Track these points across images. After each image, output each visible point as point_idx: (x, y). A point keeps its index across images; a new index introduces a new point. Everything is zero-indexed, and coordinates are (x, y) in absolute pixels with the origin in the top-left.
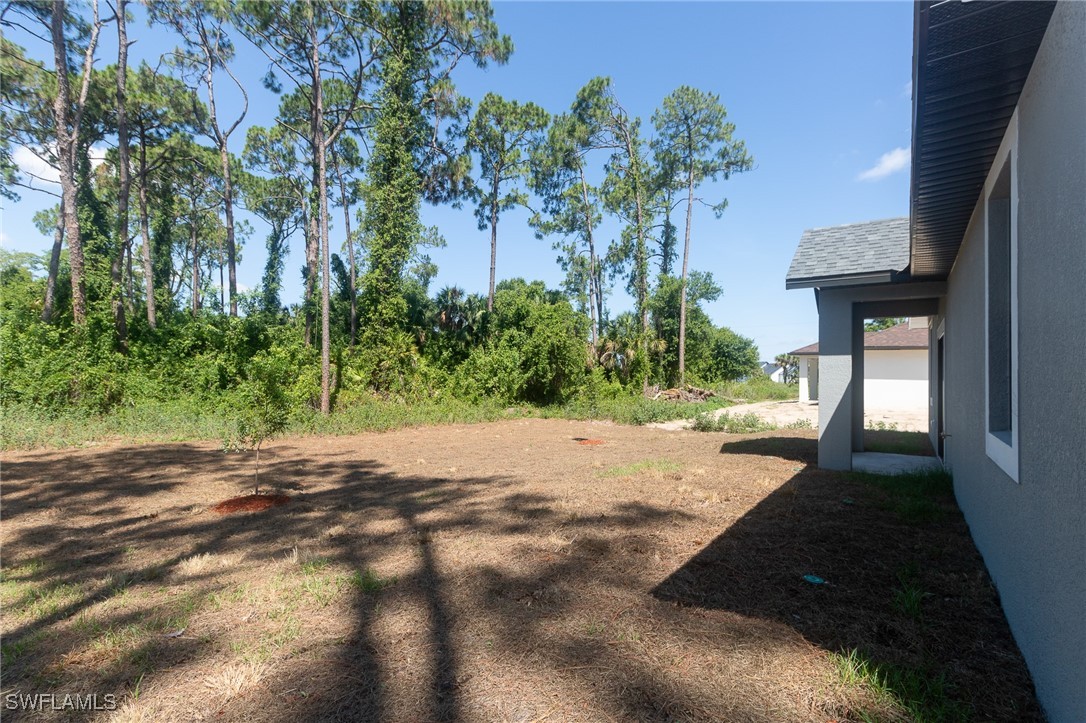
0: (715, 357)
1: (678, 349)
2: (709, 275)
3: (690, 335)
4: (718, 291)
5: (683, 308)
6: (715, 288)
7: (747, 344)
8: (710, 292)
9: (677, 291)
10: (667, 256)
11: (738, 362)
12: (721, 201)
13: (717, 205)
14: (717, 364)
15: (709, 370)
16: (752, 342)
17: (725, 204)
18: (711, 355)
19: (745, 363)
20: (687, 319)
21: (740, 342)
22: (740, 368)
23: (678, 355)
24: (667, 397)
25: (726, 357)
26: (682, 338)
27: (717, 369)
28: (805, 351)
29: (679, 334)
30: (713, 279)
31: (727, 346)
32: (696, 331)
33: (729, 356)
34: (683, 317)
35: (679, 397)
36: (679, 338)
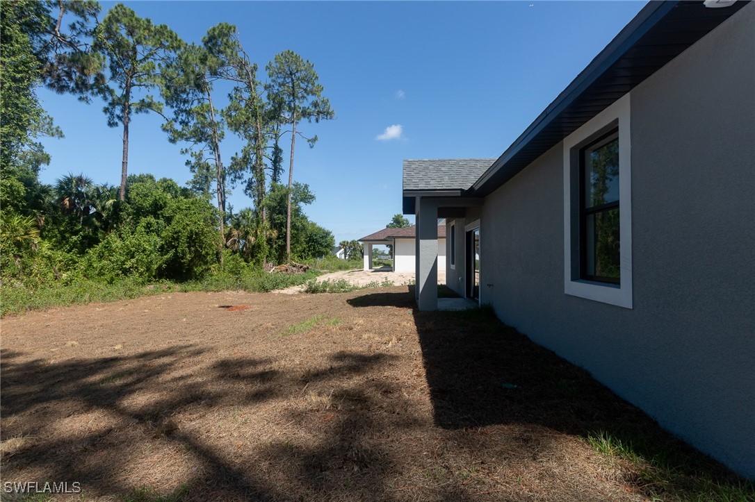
0: (308, 243)
1: (286, 237)
2: (306, 186)
3: (294, 227)
4: (313, 197)
5: (289, 207)
6: (310, 196)
7: (328, 234)
8: (307, 198)
9: (285, 195)
10: (276, 170)
11: (321, 245)
12: (314, 137)
13: (310, 139)
14: (309, 247)
15: (304, 251)
16: (331, 233)
17: (315, 139)
18: (305, 241)
19: (326, 247)
20: (292, 216)
21: (323, 233)
22: (324, 250)
23: (285, 241)
24: (279, 270)
25: (315, 242)
26: (289, 229)
27: (309, 251)
28: (367, 238)
29: (286, 226)
30: (310, 189)
31: (316, 235)
32: (298, 224)
33: (316, 242)
34: (289, 214)
35: (287, 270)
36: (286, 228)
